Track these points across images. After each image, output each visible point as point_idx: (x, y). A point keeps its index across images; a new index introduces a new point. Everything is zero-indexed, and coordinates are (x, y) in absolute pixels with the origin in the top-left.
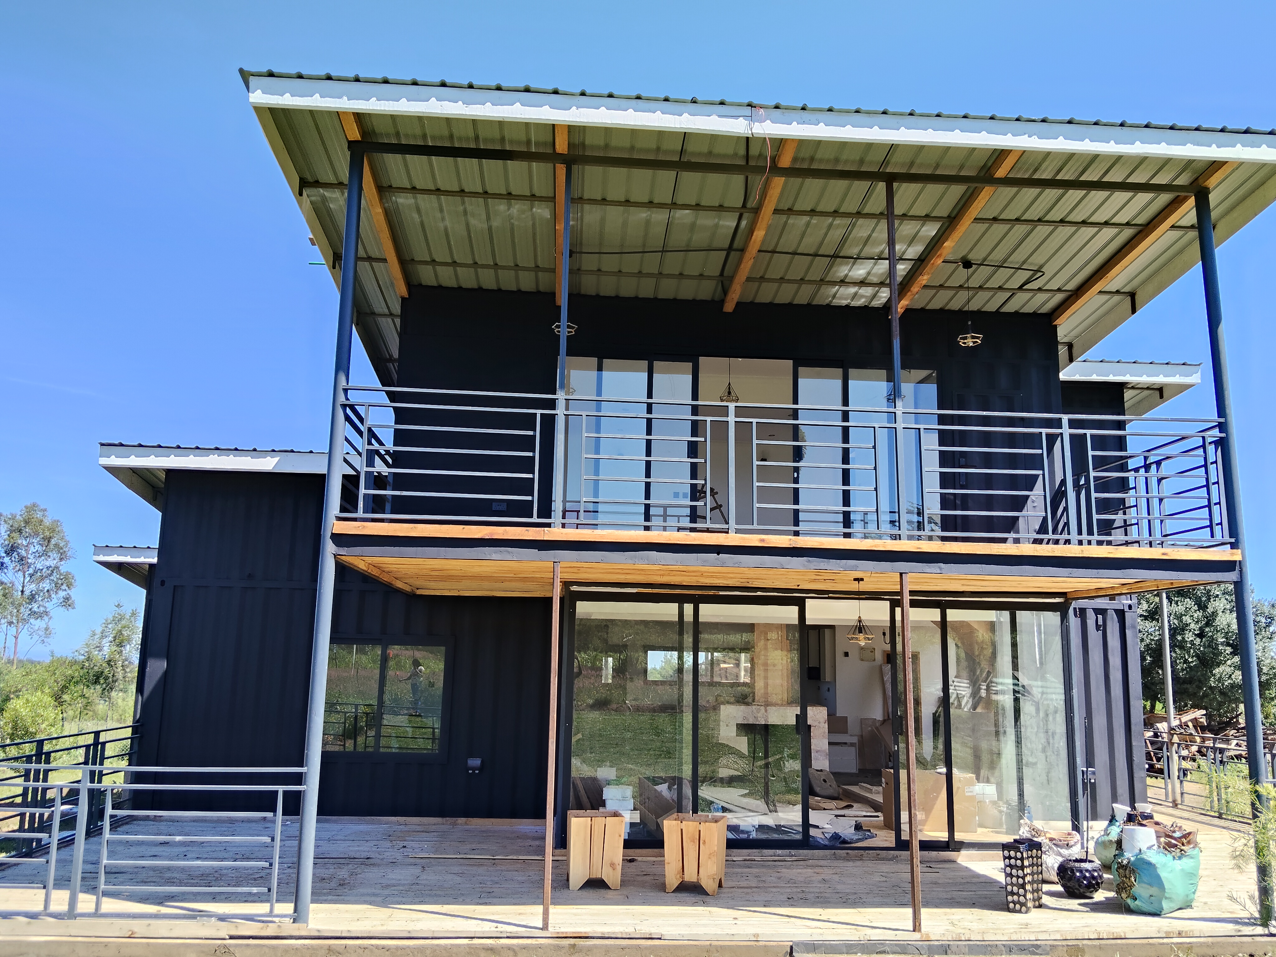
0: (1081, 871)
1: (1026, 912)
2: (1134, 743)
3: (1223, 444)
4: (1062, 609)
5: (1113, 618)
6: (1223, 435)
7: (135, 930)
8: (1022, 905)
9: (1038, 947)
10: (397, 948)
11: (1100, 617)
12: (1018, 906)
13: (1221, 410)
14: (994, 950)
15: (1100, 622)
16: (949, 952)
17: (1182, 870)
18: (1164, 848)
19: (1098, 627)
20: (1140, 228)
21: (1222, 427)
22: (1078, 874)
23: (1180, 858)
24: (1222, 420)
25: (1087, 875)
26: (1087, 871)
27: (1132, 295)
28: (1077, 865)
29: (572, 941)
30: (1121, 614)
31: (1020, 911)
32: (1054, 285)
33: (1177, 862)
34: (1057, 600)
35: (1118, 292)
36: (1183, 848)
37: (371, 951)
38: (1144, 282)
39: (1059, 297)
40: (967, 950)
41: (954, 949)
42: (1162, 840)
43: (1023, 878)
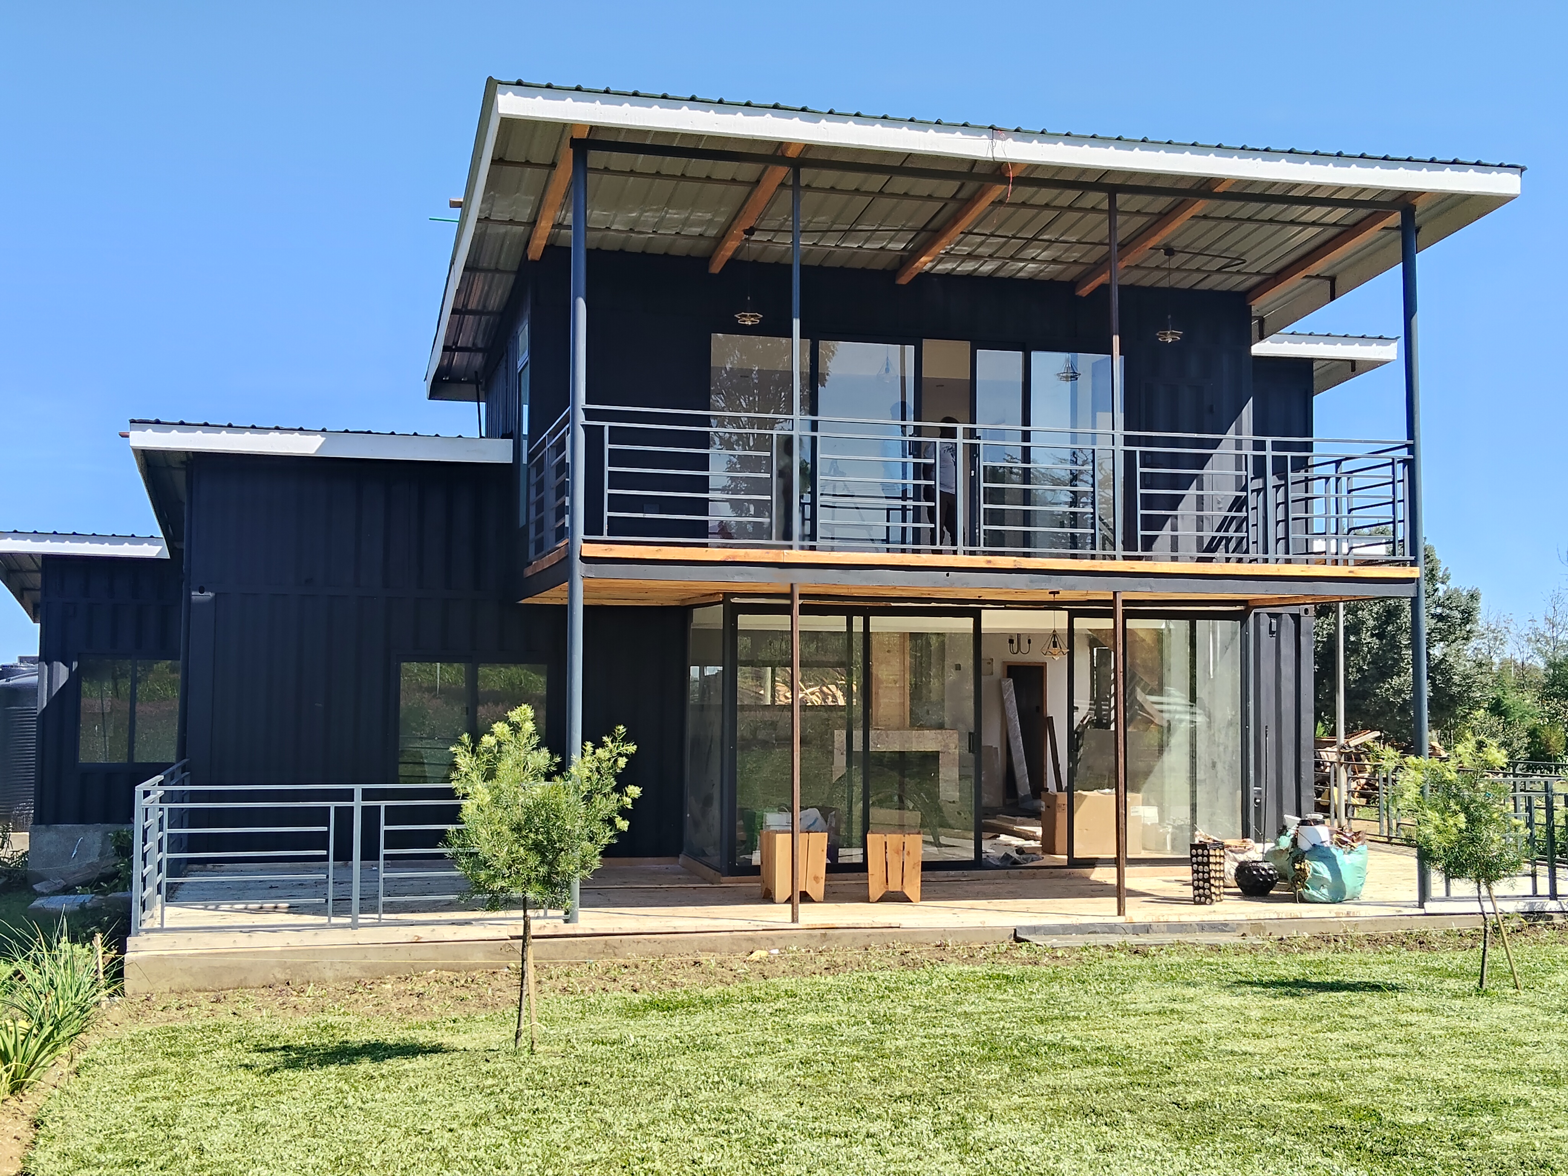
0: (1258, 870)
1: (1211, 904)
2: (1303, 760)
3: (1410, 465)
4: (1241, 617)
5: (1287, 623)
6: (1411, 457)
7: (420, 935)
8: (1207, 897)
9: (1226, 925)
10: (668, 941)
11: (1274, 621)
12: (1203, 899)
13: (1411, 434)
14: (1189, 928)
15: (1274, 629)
16: (1150, 931)
17: (1352, 864)
18: (1336, 843)
19: (1271, 632)
20: (1345, 228)
21: (1411, 449)
22: (1255, 873)
23: (1349, 853)
24: (1411, 442)
25: (1263, 873)
26: (1264, 869)
27: (1333, 280)
28: (1254, 864)
29: (823, 931)
30: (1296, 618)
31: (1205, 903)
32: (1254, 269)
33: (1346, 856)
34: (1238, 608)
35: (1318, 276)
36: (1353, 844)
37: (644, 944)
38: (1344, 270)
39: (1256, 279)
40: (1166, 928)
41: (1154, 928)
42: (1335, 836)
43: (1209, 873)
